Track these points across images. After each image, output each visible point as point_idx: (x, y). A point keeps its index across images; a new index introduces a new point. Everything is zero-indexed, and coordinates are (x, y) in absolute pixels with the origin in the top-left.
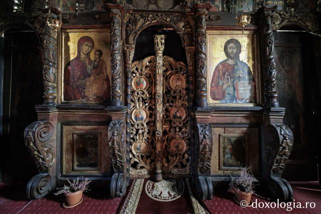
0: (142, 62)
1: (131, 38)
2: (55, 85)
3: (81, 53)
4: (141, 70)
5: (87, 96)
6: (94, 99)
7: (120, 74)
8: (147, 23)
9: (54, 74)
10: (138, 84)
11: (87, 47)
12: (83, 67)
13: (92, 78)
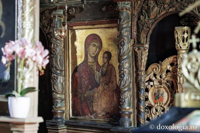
0: (161, 65)
1: (143, 35)
2: (63, 96)
3: (89, 56)
4: (161, 77)
5: (96, 112)
6: (103, 115)
7: (129, 85)
8: (163, 13)
9: (62, 84)
10: (157, 97)
11: (94, 48)
12: (91, 75)
13: (100, 88)
